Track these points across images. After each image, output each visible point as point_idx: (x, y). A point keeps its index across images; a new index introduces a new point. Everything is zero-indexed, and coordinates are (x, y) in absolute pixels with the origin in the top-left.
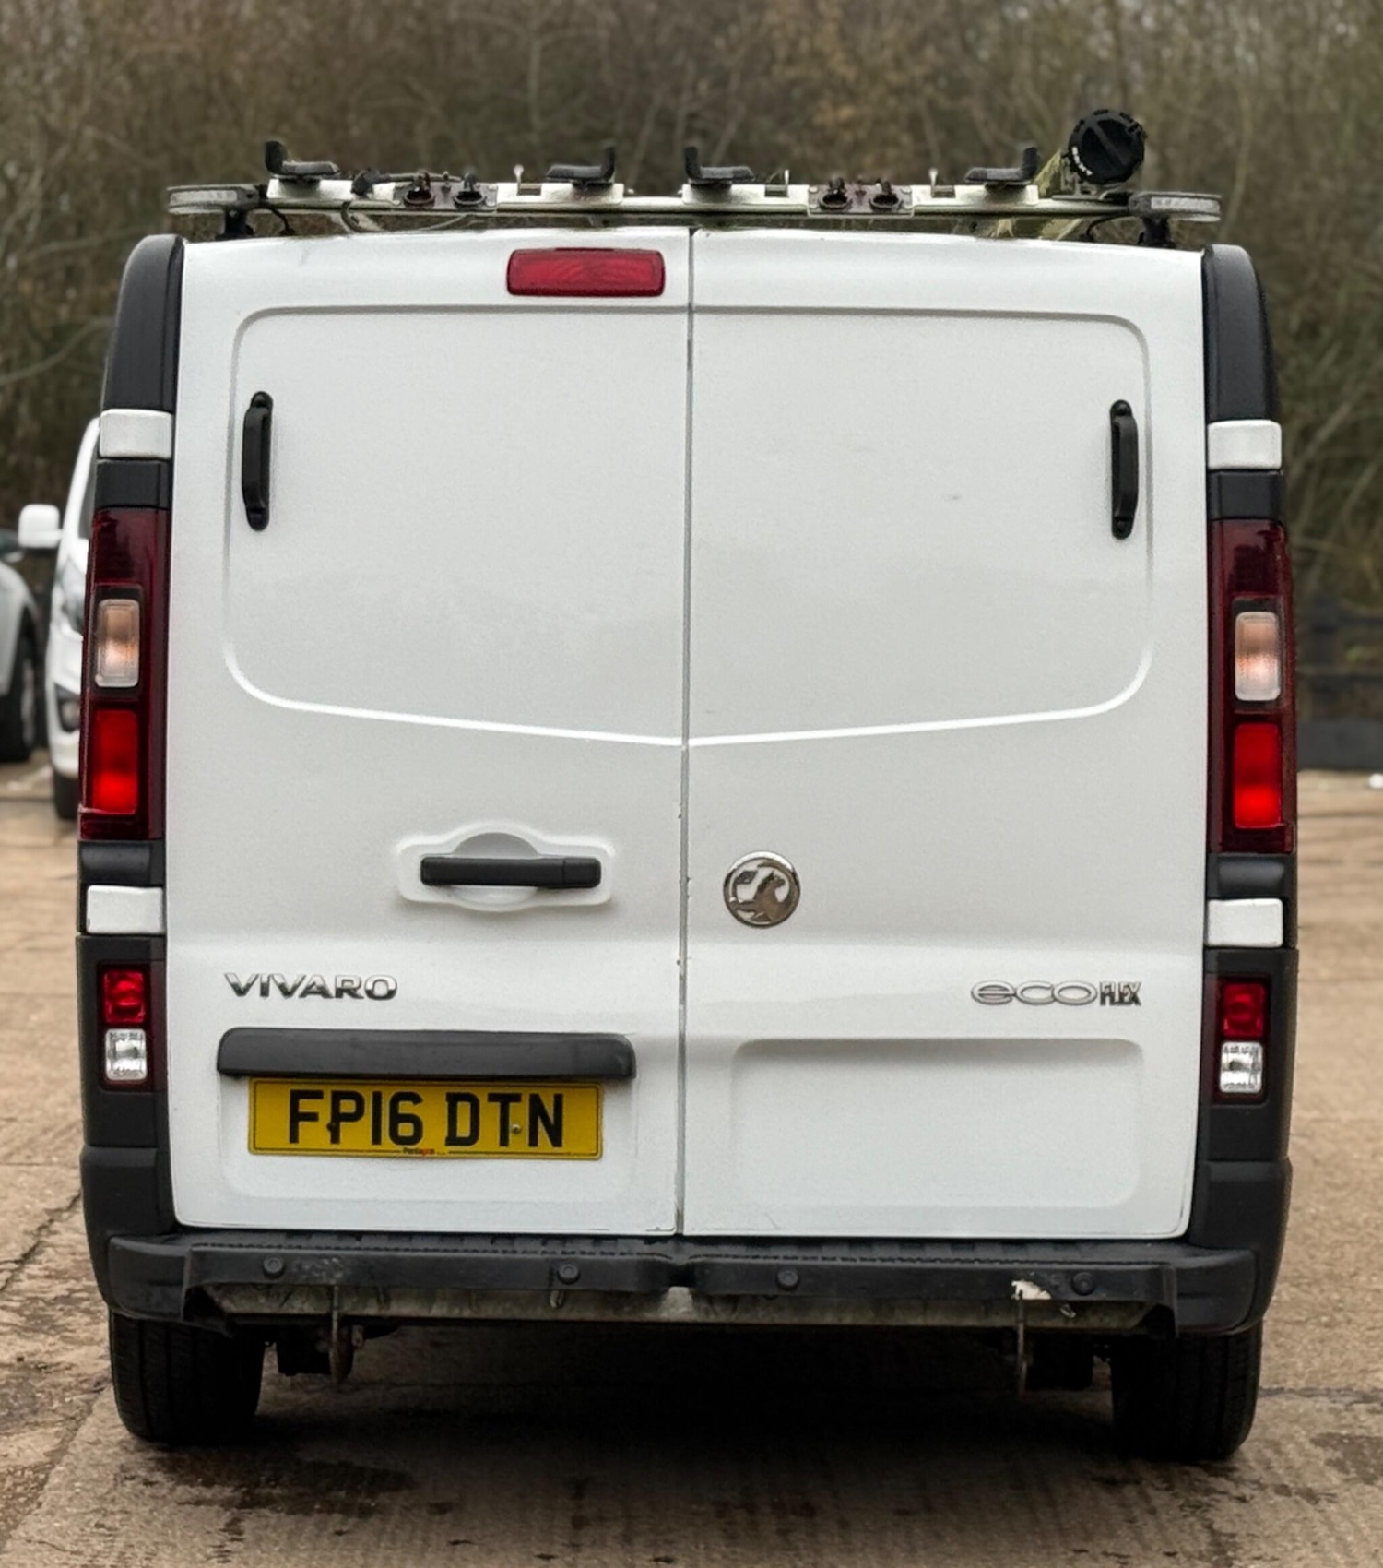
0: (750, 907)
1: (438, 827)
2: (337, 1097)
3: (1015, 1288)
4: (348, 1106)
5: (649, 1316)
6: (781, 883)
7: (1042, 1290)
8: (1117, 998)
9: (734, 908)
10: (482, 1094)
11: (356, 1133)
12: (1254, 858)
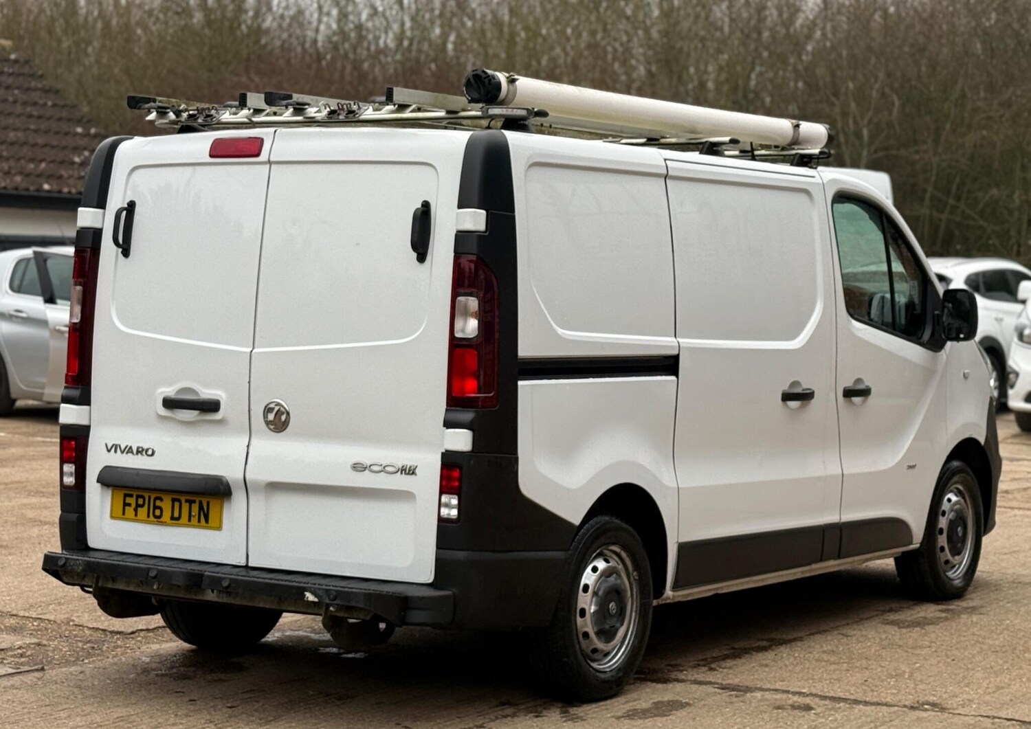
0: (273, 423)
1: (170, 385)
2: (138, 497)
3: (305, 595)
4: (140, 501)
5: (200, 597)
6: (283, 413)
7: (316, 597)
8: (407, 472)
9: (268, 423)
10: (183, 499)
11: (142, 512)
12: (460, 411)
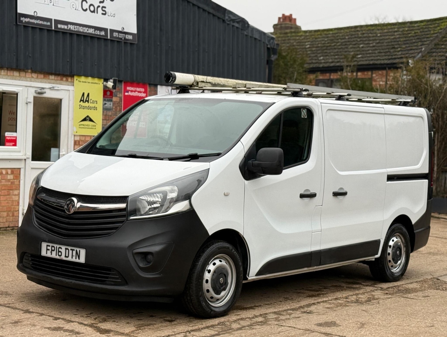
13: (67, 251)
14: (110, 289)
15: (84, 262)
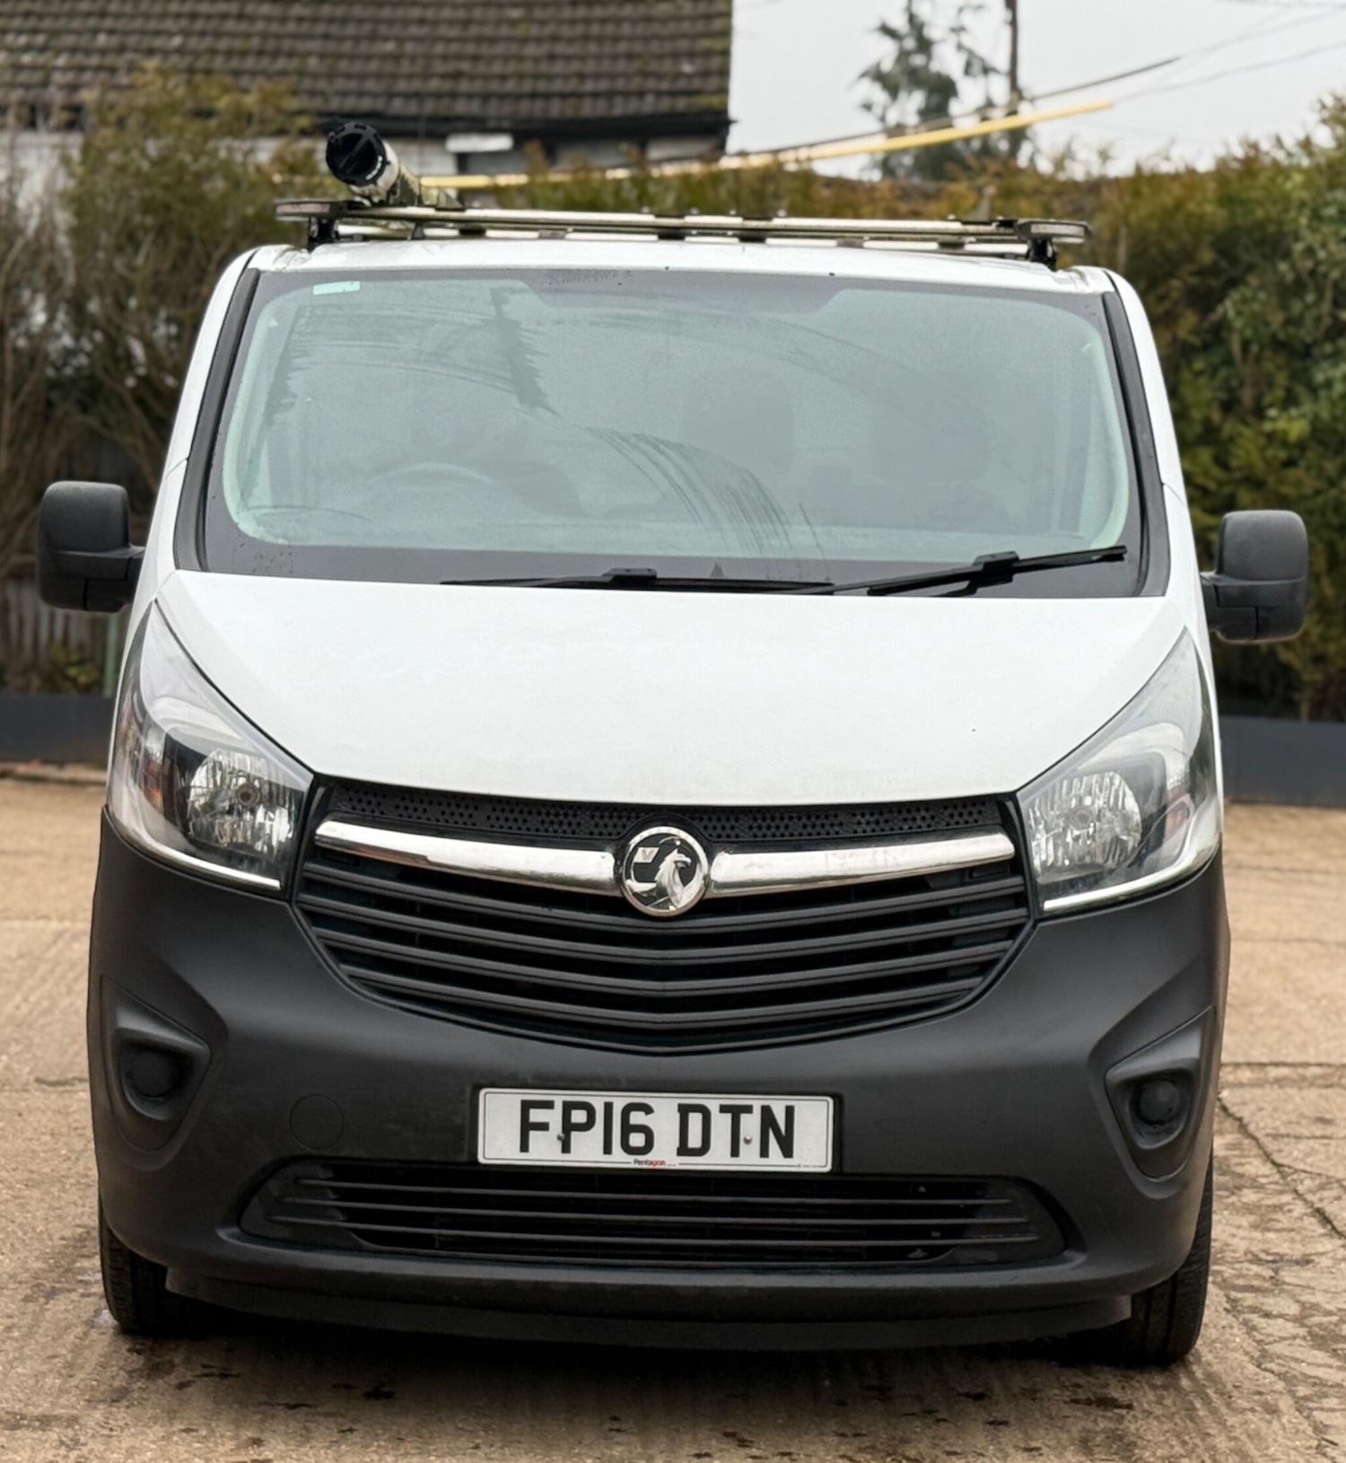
13: (695, 1120)
14: (986, 1289)
15: (828, 1168)
